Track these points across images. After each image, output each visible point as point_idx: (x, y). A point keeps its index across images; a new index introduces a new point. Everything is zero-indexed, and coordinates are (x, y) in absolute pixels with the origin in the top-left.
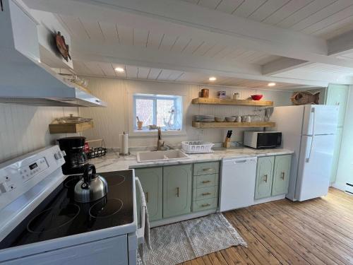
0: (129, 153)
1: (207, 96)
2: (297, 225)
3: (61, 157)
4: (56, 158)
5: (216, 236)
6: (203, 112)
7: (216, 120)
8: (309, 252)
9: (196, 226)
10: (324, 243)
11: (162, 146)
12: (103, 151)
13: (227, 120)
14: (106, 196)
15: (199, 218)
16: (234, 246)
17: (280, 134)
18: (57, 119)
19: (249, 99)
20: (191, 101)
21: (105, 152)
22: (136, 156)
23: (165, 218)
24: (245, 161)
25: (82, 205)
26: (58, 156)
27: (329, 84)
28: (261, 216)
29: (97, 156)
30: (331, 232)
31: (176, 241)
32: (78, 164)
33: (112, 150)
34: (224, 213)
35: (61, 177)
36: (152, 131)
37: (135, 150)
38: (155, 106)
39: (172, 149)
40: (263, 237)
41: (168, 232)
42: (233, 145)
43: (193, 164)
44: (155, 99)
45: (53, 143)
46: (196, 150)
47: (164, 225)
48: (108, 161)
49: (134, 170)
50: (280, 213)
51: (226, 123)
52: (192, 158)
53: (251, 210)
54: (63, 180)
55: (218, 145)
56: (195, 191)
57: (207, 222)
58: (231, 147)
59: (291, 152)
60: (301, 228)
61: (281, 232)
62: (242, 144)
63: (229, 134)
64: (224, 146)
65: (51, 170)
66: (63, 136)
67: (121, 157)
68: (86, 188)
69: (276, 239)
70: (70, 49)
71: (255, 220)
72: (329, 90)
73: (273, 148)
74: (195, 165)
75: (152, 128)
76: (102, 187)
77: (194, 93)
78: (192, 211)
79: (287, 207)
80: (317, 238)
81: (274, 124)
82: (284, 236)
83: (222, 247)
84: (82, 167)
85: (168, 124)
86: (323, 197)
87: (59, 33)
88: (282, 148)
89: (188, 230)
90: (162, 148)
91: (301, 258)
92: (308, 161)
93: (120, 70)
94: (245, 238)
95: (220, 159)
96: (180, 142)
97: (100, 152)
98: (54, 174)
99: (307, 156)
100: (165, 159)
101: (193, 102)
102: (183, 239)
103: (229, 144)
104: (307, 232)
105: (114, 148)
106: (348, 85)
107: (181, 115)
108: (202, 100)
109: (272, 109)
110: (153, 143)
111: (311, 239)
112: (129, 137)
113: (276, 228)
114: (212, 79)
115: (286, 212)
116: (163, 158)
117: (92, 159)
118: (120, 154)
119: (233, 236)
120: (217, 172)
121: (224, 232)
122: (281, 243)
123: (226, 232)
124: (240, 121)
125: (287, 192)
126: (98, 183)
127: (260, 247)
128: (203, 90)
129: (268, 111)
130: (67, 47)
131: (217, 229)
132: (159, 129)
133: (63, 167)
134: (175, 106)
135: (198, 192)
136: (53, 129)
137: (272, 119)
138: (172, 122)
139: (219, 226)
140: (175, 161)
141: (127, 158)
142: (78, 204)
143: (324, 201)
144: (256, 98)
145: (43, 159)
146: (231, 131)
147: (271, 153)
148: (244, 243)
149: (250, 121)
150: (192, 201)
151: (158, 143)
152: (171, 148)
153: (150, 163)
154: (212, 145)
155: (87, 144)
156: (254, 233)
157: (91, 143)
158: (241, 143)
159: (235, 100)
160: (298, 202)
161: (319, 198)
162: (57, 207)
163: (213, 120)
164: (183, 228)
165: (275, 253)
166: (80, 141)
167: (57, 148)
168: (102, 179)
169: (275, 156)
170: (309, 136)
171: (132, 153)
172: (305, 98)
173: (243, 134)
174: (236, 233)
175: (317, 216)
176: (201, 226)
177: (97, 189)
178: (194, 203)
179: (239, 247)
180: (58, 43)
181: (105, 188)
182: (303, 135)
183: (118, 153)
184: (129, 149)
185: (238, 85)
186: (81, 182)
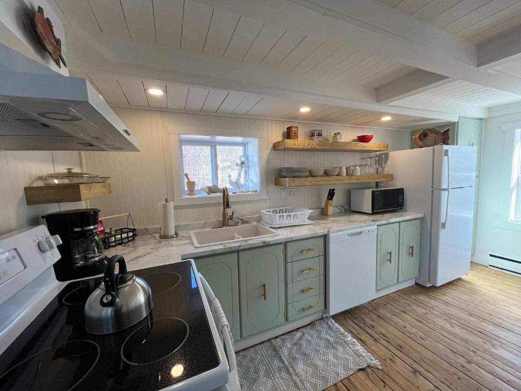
0: (176, 234)
1: (296, 136)
2: (441, 322)
3: (51, 247)
4: (41, 249)
5: (331, 357)
6: (291, 161)
7: (312, 174)
8: (469, 362)
9: (295, 344)
10: (485, 345)
11: (231, 218)
12: (131, 234)
13: (327, 173)
14: (150, 314)
15: (298, 329)
16: (361, 370)
17: (401, 191)
18: (40, 178)
19: (354, 141)
20: (271, 146)
21: (134, 235)
22: (190, 238)
23: (246, 338)
24: (360, 233)
25: (101, 338)
26: (46, 246)
27: (459, 117)
28: (388, 315)
29: (121, 243)
30: (489, 328)
31: (268, 375)
32: (85, 258)
33: (146, 231)
34: (334, 317)
35: (53, 287)
36: (213, 195)
37: (186, 227)
38: (214, 155)
39: (247, 223)
40: (400, 348)
41: (252, 360)
42: (337, 210)
43: (285, 244)
44: (213, 145)
45: (34, 222)
46: (286, 222)
47: (244, 350)
48: (141, 250)
49: (193, 261)
50: (414, 307)
51: (327, 178)
52: (283, 235)
53: (372, 307)
54: (56, 293)
55: (317, 211)
56: (290, 286)
57: (310, 335)
58: (335, 215)
59: (420, 216)
60: (448, 326)
61: (423, 336)
62: (349, 209)
63: (331, 194)
64: (323, 214)
65: (31, 274)
66: (54, 208)
67: (164, 242)
68: (111, 304)
69: (419, 349)
70: (63, 48)
71: (382, 322)
72: (460, 126)
73: (394, 211)
74: (289, 245)
75: (212, 190)
76: (141, 298)
77: (275, 134)
78: (287, 319)
79: (421, 297)
80: (472, 338)
81: (391, 177)
82: (427, 342)
83: (343, 374)
84: (94, 264)
85: (237, 184)
86: (464, 277)
87: (40, 9)
88: (406, 211)
89: (285, 353)
90: (230, 222)
91: (461, 375)
92: (444, 226)
93: (156, 92)
94: (374, 353)
95: (326, 232)
96: (259, 212)
97: (124, 236)
98: (38, 282)
99: (443, 220)
100: (237, 239)
101: (275, 147)
102: (280, 370)
103: (331, 210)
104: (457, 330)
105: (149, 227)
106: (481, 119)
107: (257, 168)
108: (290, 143)
109: (387, 156)
110: (215, 215)
111: (465, 341)
112: (176, 208)
113: (414, 330)
114: (305, 110)
115: (421, 304)
116: (233, 238)
117: (112, 249)
118: (161, 237)
119: (356, 353)
120: (322, 253)
121: (340, 348)
122: (428, 354)
123: (344, 347)
124: (345, 174)
125: (417, 275)
126: (134, 291)
127: (399, 365)
128: (289, 129)
129: (382, 159)
130: (58, 42)
131: (330, 345)
132: (225, 191)
133: (56, 266)
134: (246, 155)
135: (294, 289)
136: (33, 195)
137: (387, 170)
138: (242, 181)
139: (332, 339)
140: (256, 240)
141: (174, 242)
142: (95, 337)
143: (466, 282)
144: (364, 139)
145: (14, 252)
146: (334, 190)
147: (394, 218)
148: (375, 362)
149: (359, 174)
150: (287, 304)
151: (224, 214)
152: (244, 222)
153: (218, 247)
154: (309, 212)
155: (101, 222)
156: (386, 344)
157: (108, 220)
158: (347, 207)
159: (335, 142)
160: (434, 288)
161: (460, 279)
162: (47, 346)
163: (308, 174)
164: (275, 350)
165: (424, 372)
166: (90, 217)
167: (42, 230)
168: (140, 281)
169: (399, 222)
170: (444, 190)
171: (180, 233)
172: (431, 137)
173: (349, 194)
174: (359, 347)
175: (463, 306)
176: (304, 344)
177: (133, 304)
178: (290, 306)
179: (369, 370)
180: (40, 28)
181: (148, 301)
182: (434, 189)
183: (157, 235)
184: (176, 227)
185: (337, 121)
186: (97, 293)
